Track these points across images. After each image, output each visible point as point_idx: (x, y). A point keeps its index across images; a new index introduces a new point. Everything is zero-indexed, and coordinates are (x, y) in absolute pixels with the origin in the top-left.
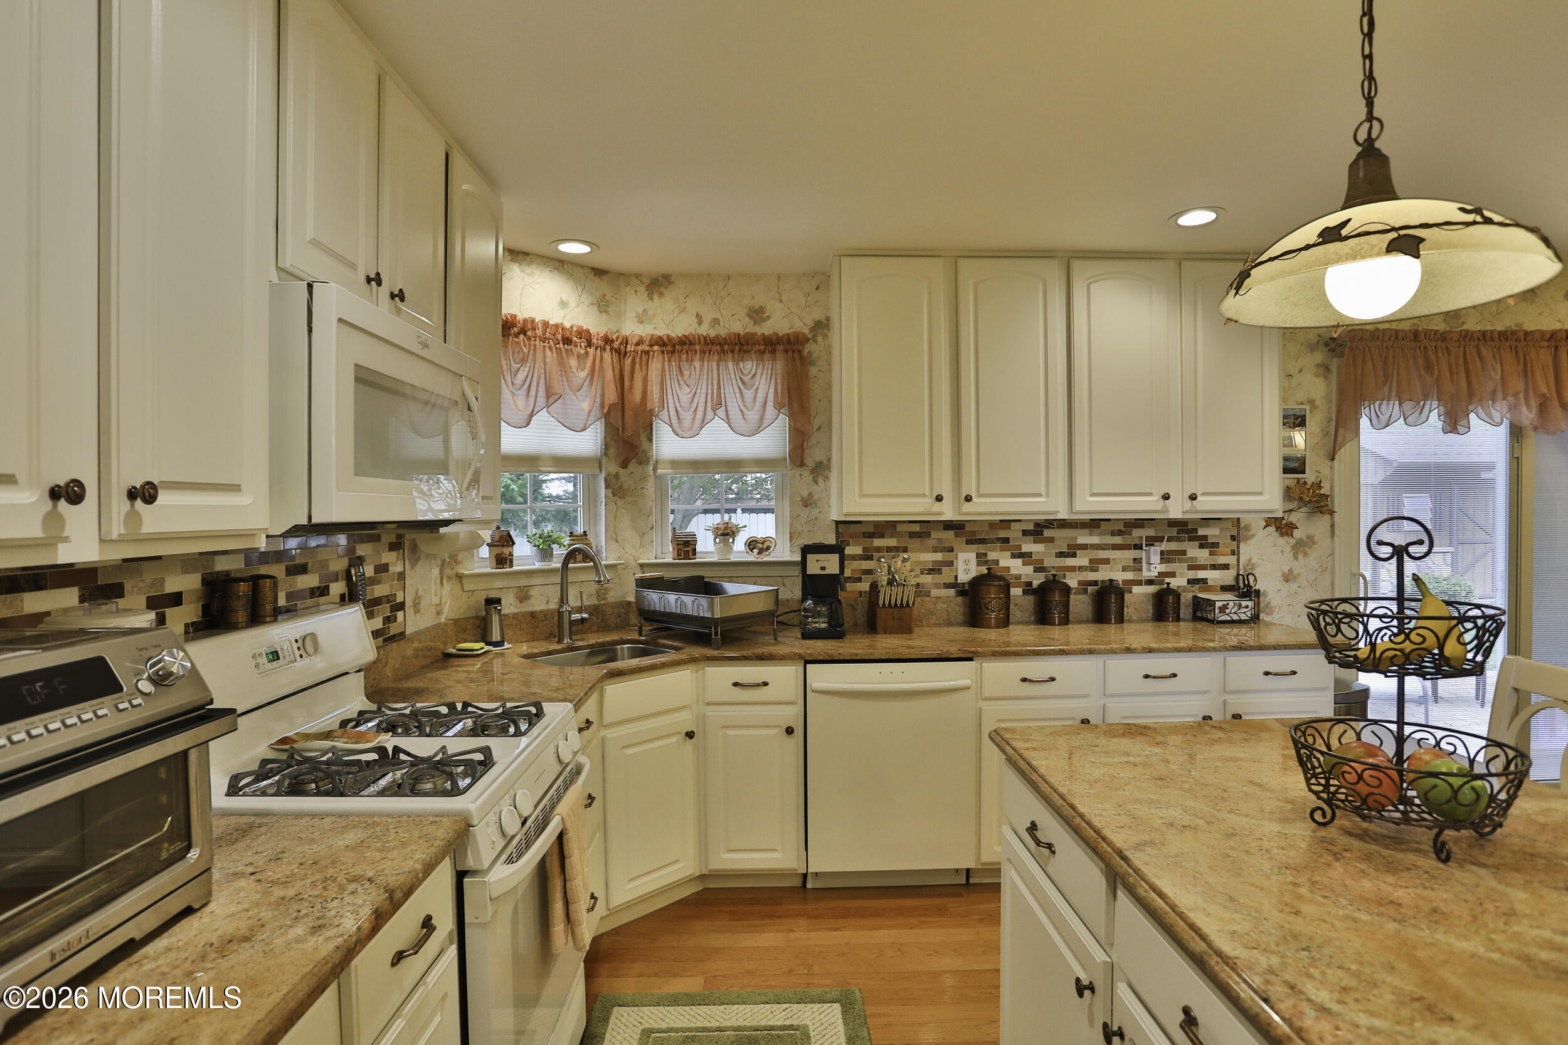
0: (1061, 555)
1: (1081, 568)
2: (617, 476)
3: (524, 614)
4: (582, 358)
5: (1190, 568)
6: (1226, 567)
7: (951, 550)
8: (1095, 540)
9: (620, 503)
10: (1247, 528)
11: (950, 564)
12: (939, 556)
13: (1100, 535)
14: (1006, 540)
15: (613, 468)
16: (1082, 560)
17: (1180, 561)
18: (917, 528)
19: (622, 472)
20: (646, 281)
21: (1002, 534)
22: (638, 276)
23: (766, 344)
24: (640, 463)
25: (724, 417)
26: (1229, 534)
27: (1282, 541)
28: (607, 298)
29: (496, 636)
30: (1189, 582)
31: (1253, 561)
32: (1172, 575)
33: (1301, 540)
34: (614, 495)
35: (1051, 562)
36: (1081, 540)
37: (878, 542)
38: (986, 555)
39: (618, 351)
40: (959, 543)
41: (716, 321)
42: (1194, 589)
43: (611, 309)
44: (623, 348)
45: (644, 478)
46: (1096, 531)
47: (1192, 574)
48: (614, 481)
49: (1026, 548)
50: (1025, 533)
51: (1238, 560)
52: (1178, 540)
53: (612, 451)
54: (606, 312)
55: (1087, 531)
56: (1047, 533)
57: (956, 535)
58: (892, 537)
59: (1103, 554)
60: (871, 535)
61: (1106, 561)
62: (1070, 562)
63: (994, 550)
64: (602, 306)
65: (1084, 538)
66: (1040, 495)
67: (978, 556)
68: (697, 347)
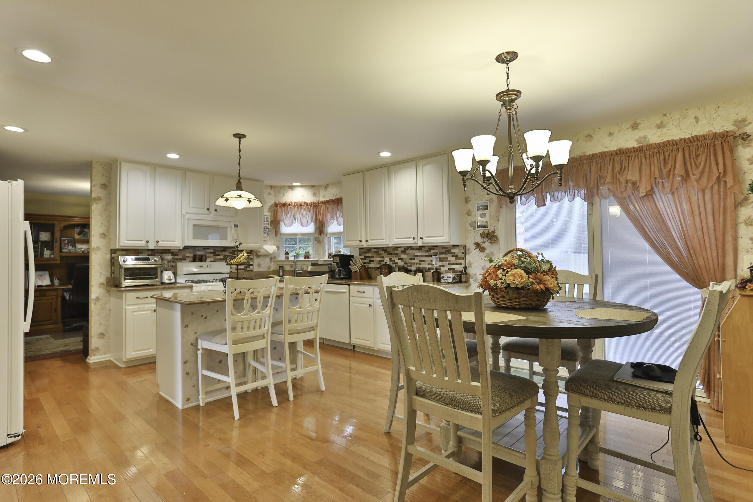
0: (411, 259)
1: (416, 263)
2: (318, 238)
3: (290, 271)
4: (305, 209)
5: (449, 264)
6: (461, 264)
7: (383, 257)
8: (420, 254)
9: (319, 244)
10: (469, 249)
11: (383, 261)
12: (381, 259)
13: (422, 252)
14: (397, 254)
15: (317, 236)
16: (416, 261)
17: (446, 261)
18: (375, 250)
19: (320, 236)
20: (324, 187)
21: (396, 252)
22: (323, 185)
24: (323, 234)
25: (336, 220)
26: (462, 252)
27: (481, 254)
28: (316, 192)
29: (281, 274)
30: (449, 269)
31: (471, 262)
32: (443, 266)
33: (488, 254)
34: (317, 242)
35: (408, 261)
36: (416, 254)
37: (367, 255)
38: (392, 258)
39: (316, 206)
40: (385, 255)
41: (336, 195)
42: (450, 271)
43: (317, 195)
44: (317, 205)
45: (324, 238)
46: (420, 250)
47: (450, 266)
48: (317, 239)
49: (402, 256)
50: (402, 252)
51: (465, 261)
52: (445, 254)
53: (317, 231)
54: (315, 196)
55: (418, 251)
56: (407, 251)
57: (385, 252)
58: (370, 253)
59: (423, 259)
60: (366, 253)
61: (423, 261)
62: (413, 261)
63: (394, 257)
64: (314, 195)
65: (417, 253)
66: (383, 239)
67: (390, 259)
68: (330, 203)
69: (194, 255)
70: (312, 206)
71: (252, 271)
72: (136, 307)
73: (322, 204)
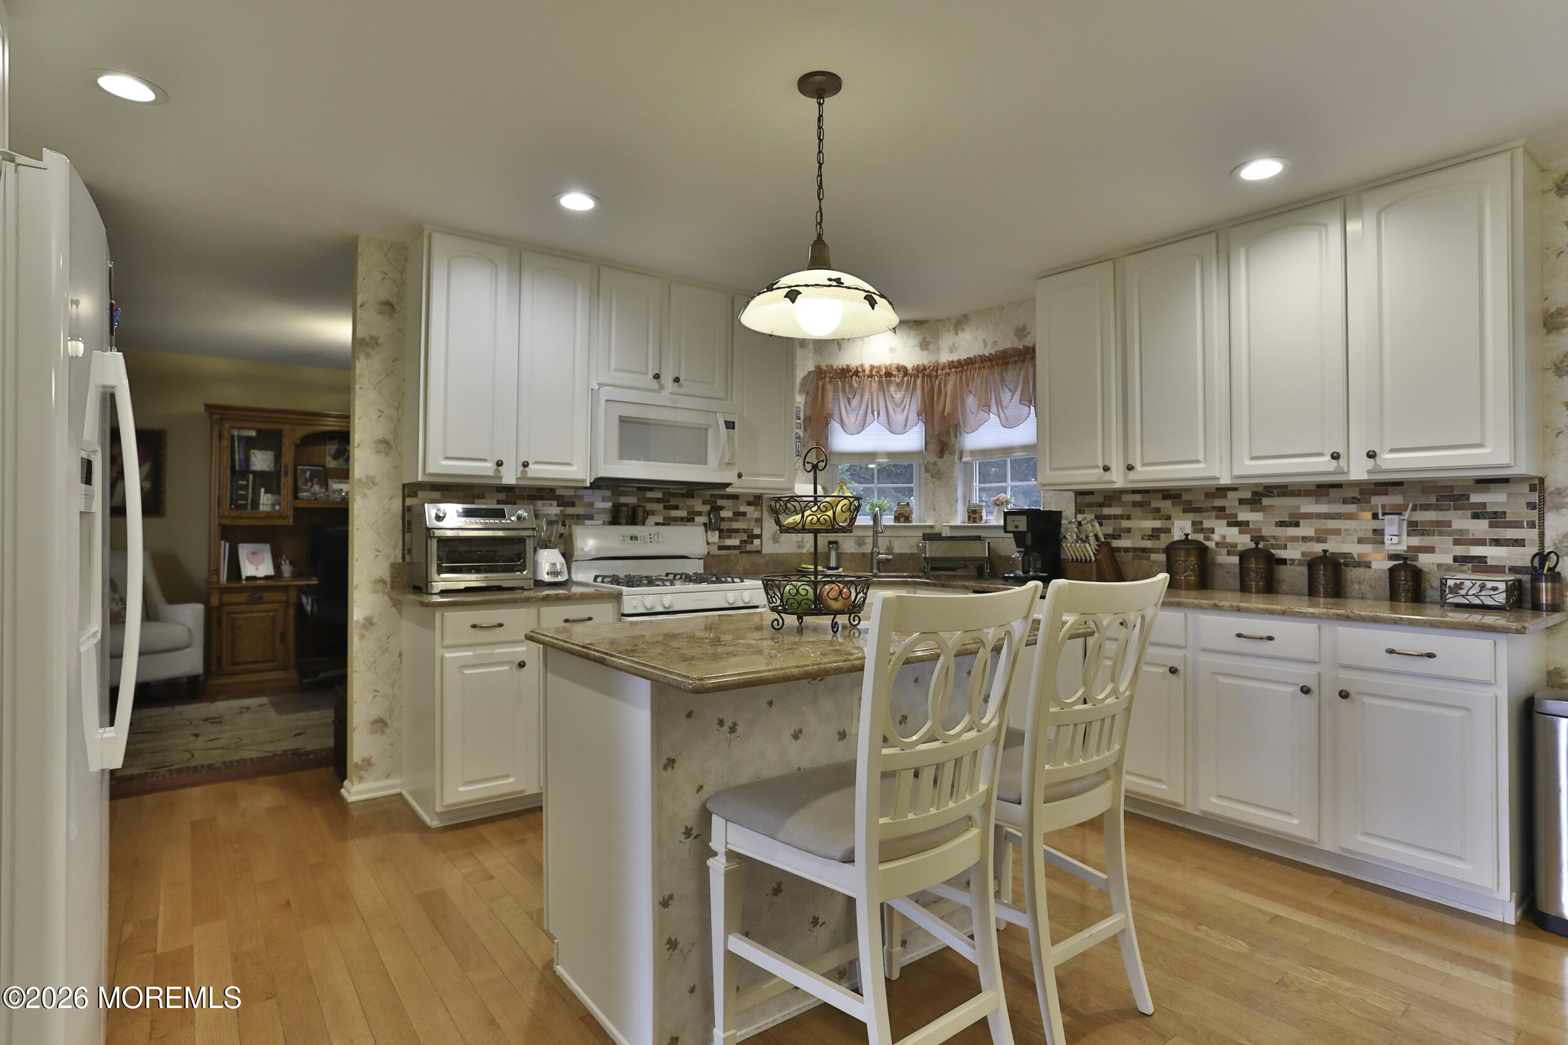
0: (1282, 524)
1: (1305, 539)
2: (935, 464)
3: (858, 554)
4: (899, 385)
5: (1457, 542)
6: (1519, 543)
7: (1169, 518)
8: (1323, 508)
9: (937, 483)
10: (1558, 492)
11: (1168, 531)
12: (1158, 524)
13: (1329, 503)
14: (1223, 509)
15: (932, 458)
16: (1306, 529)
17: (1441, 534)
18: (1138, 498)
19: (940, 461)
20: (954, 322)
21: (1218, 503)
22: (949, 319)
23: (1019, 356)
24: (950, 454)
25: (996, 413)
26: (1523, 501)
28: (927, 339)
29: (833, 564)
30: (1456, 559)
32: (1430, 550)
34: (933, 477)
35: (1269, 530)
36: (1305, 509)
37: (1107, 511)
38: (1201, 523)
39: (930, 376)
40: (1176, 512)
41: (995, 343)
42: (1464, 568)
43: (931, 346)
44: (934, 373)
45: (953, 465)
46: (1323, 499)
47: (1460, 551)
48: (932, 467)
49: (1242, 516)
50: (1242, 502)
51: (1542, 535)
52: (1438, 508)
53: (931, 446)
54: (927, 349)
55: (1312, 499)
56: (1266, 501)
57: (1173, 504)
58: (1119, 506)
59: (1332, 524)
60: (1101, 505)
61: (1337, 532)
62: (1292, 531)
63: (1210, 518)
64: (924, 345)
65: (1308, 506)
67: (1194, 524)
68: (977, 365)
69: (614, 506)
70: (920, 375)
71: (759, 552)
72: (470, 653)
73: (950, 369)
